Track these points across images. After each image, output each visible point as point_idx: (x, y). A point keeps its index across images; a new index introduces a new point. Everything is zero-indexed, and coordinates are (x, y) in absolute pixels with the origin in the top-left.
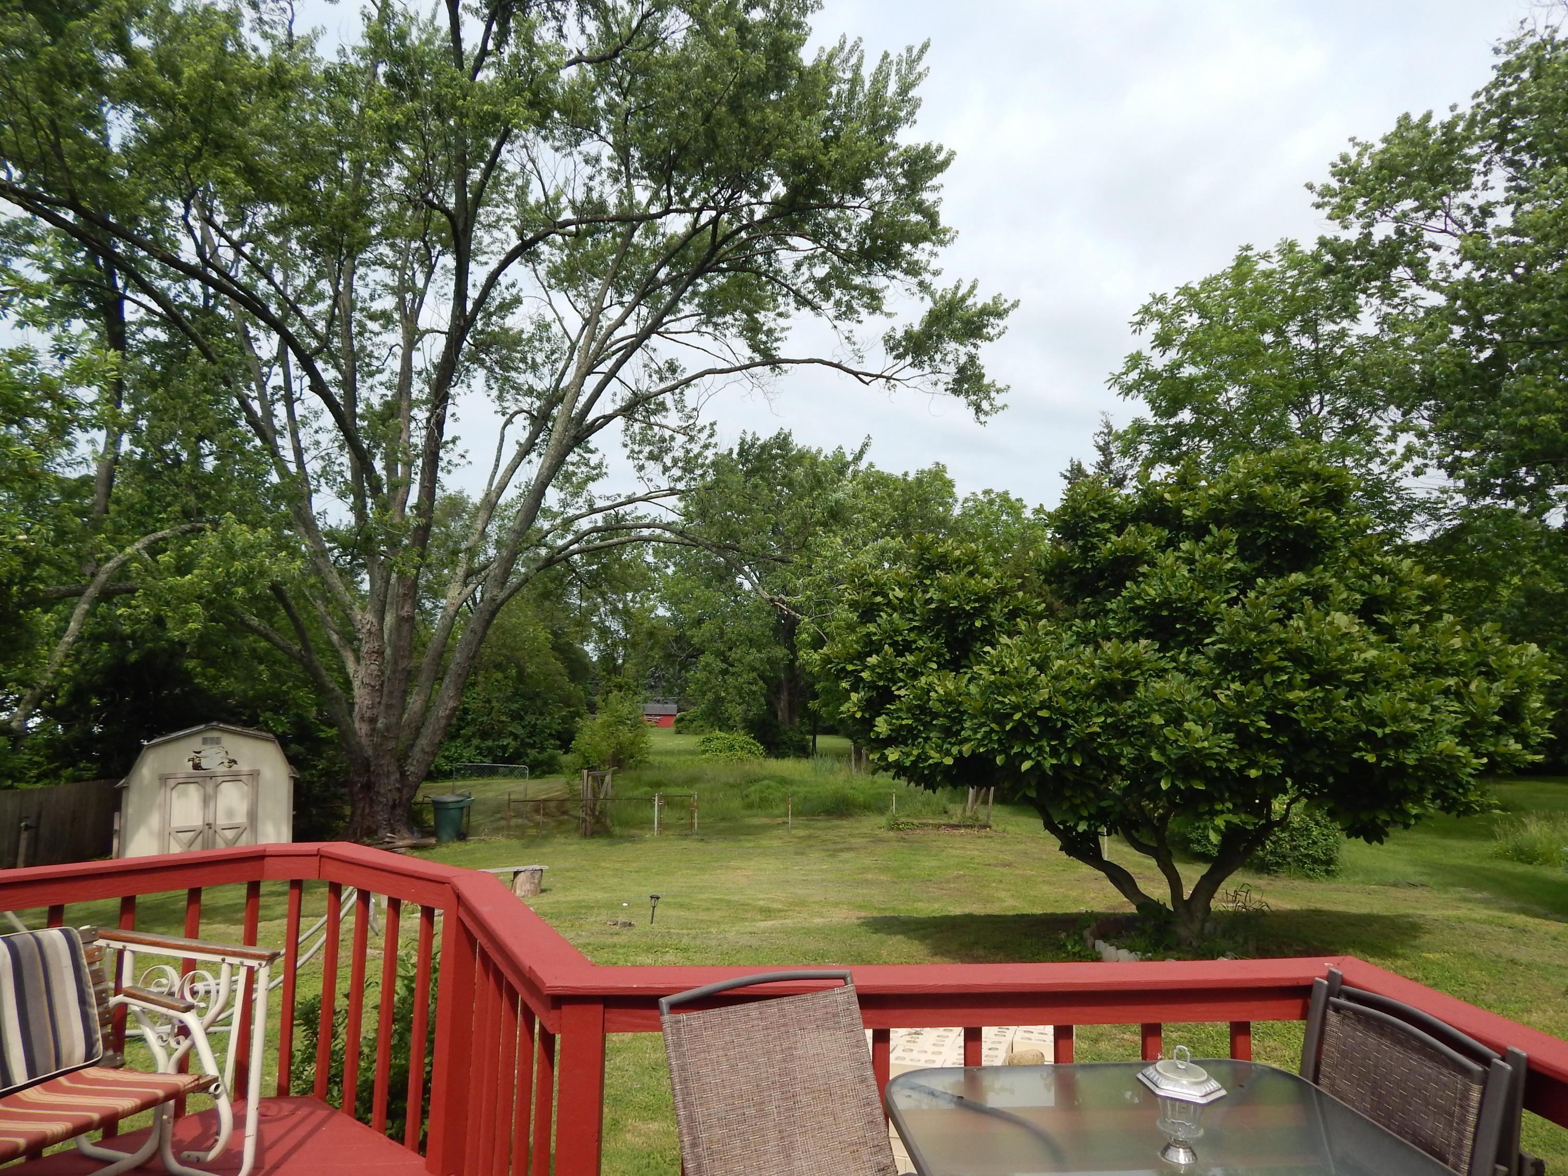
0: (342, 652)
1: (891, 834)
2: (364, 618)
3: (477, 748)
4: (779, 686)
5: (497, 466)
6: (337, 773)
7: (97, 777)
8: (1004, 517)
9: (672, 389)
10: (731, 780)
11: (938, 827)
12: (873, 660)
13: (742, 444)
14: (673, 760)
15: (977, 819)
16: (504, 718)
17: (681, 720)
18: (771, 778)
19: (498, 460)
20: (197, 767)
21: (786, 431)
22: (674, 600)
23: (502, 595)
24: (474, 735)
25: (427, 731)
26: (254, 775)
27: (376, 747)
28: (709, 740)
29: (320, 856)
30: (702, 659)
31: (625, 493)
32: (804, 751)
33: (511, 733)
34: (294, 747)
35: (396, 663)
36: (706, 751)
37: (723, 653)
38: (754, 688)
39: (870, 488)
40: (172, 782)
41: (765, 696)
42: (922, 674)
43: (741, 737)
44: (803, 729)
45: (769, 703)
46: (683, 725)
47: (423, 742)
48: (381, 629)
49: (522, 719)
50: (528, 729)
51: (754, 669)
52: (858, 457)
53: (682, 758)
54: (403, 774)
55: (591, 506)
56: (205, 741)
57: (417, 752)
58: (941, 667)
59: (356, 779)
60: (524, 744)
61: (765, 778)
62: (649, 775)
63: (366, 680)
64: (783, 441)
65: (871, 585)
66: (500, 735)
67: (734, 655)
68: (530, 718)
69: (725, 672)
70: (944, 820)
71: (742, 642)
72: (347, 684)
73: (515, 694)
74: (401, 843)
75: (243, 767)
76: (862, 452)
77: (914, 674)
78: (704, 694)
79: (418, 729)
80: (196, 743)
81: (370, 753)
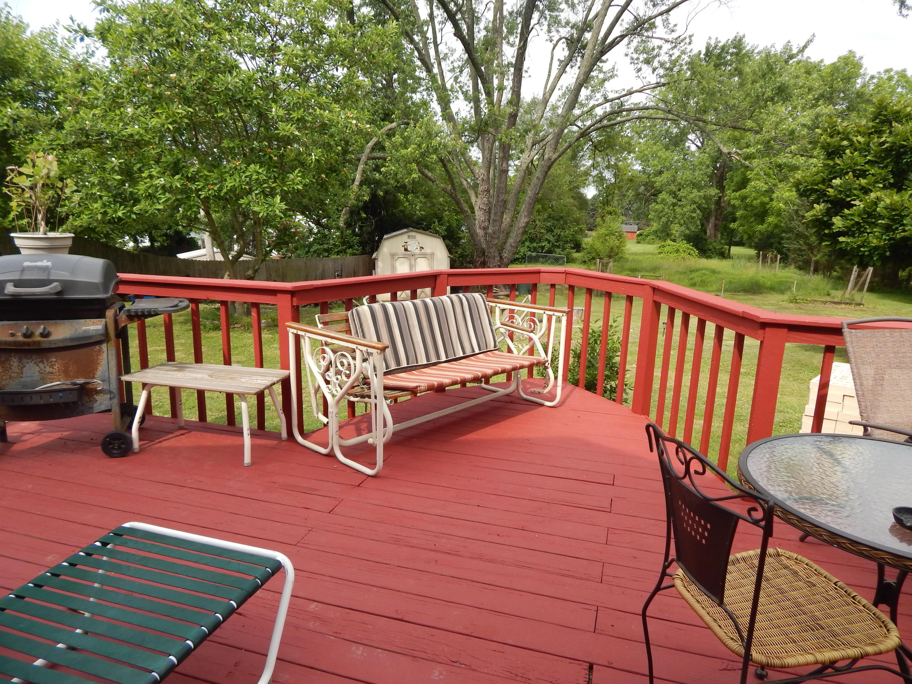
0: (469, 191)
1: (791, 305)
2: (480, 171)
3: (528, 247)
4: (710, 213)
5: (549, 75)
6: (467, 256)
7: (362, 254)
8: (899, 90)
9: (661, 14)
10: (680, 270)
11: (825, 303)
12: (837, 182)
13: (707, 49)
14: (641, 258)
15: (853, 300)
16: (542, 231)
17: (641, 235)
18: (706, 269)
19: (550, 72)
20: (406, 250)
21: (741, 34)
22: (643, 159)
23: (555, 156)
24: (526, 239)
25: (513, 235)
26: (432, 254)
27: (487, 242)
28: (664, 246)
29: (566, 273)
30: (661, 196)
31: (627, 88)
32: (724, 255)
33: (547, 240)
34: (447, 241)
35: (498, 196)
36: (660, 253)
37: (674, 193)
38: (694, 215)
39: (808, 73)
40: (396, 257)
41: (701, 220)
42: (871, 191)
43: (684, 245)
44: (723, 241)
45: (702, 225)
46: (641, 238)
47: (511, 241)
48: (489, 178)
49: (552, 231)
50: (556, 237)
51: (695, 203)
52: (802, 50)
53: (646, 256)
54: (501, 257)
55: (605, 98)
56: (409, 237)
57: (508, 246)
58: (885, 188)
59: (478, 259)
60: (554, 246)
61: (702, 269)
62: (628, 265)
63: (482, 207)
64: (738, 43)
65: (839, 133)
66: (540, 240)
67: (681, 194)
68: (557, 231)
69: (674, 205)
70: (828, 299)
71: (688, 185)
72: (472, 208)
73: (549, 217)
74: (501, 293)
75: (427, 250)
76: (805, 47)
77: (866, 191)
78: (660, 218)
79: (508, 234)
80: (405, 238)
81: (485, 246)
